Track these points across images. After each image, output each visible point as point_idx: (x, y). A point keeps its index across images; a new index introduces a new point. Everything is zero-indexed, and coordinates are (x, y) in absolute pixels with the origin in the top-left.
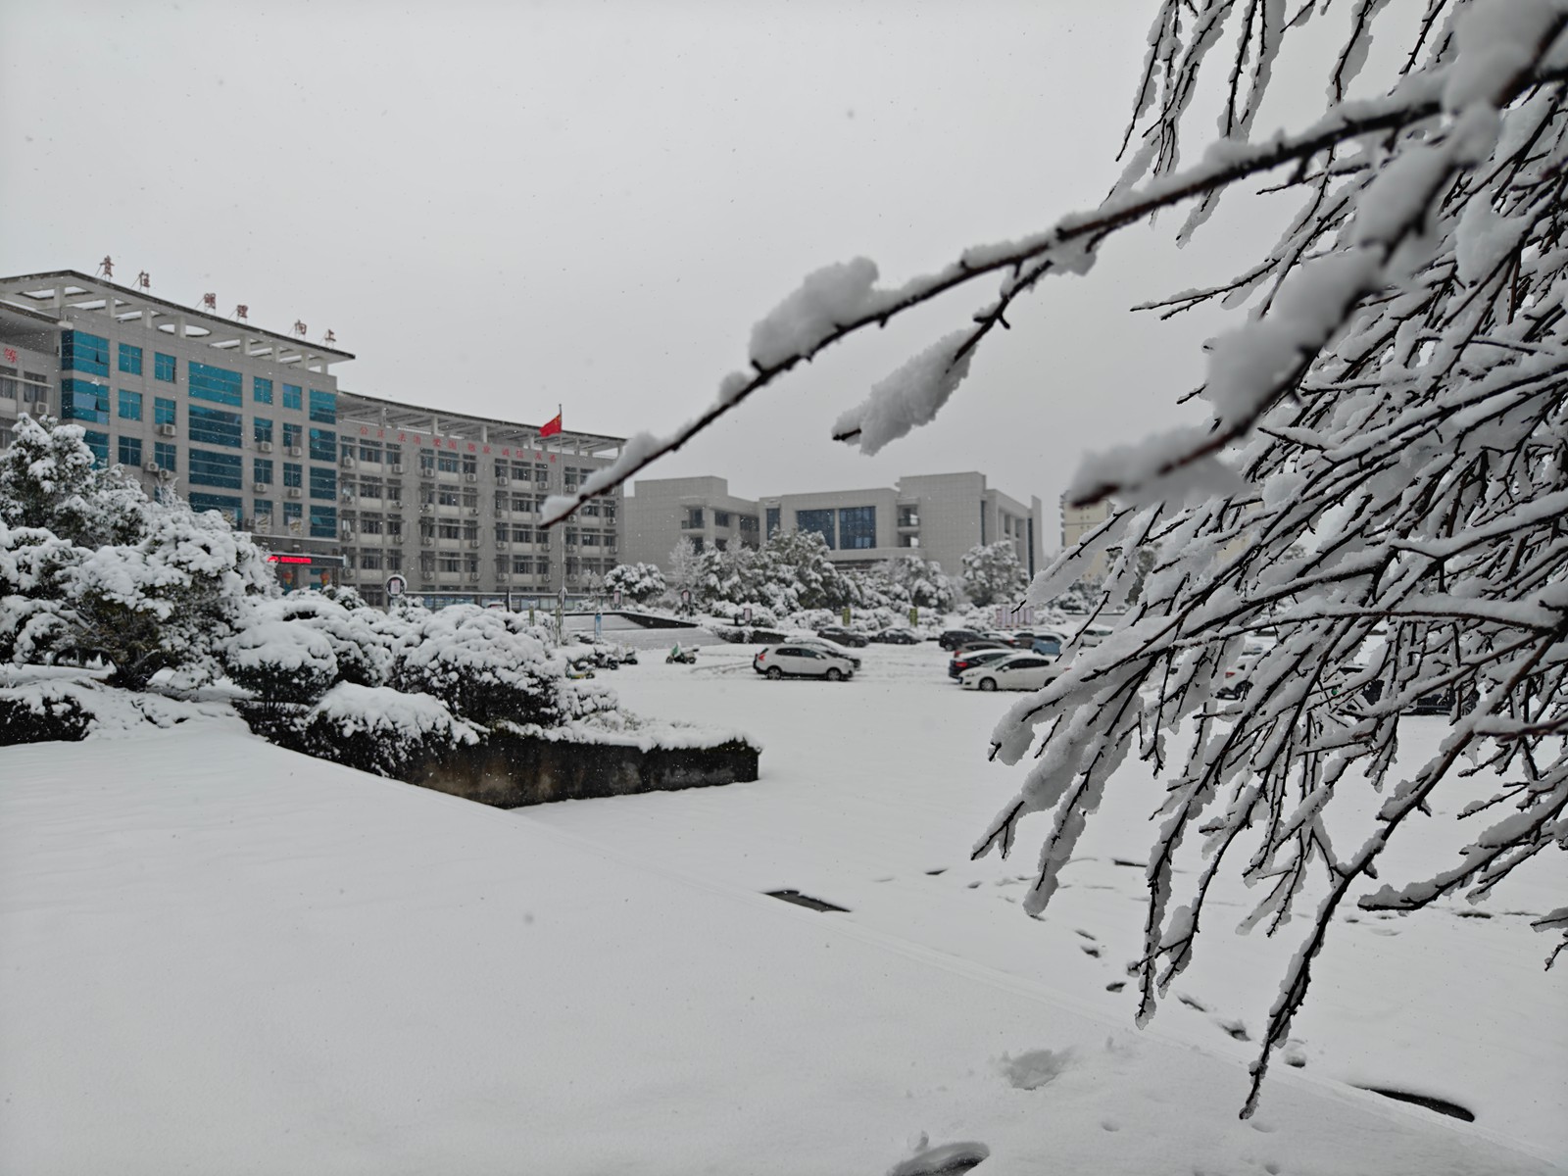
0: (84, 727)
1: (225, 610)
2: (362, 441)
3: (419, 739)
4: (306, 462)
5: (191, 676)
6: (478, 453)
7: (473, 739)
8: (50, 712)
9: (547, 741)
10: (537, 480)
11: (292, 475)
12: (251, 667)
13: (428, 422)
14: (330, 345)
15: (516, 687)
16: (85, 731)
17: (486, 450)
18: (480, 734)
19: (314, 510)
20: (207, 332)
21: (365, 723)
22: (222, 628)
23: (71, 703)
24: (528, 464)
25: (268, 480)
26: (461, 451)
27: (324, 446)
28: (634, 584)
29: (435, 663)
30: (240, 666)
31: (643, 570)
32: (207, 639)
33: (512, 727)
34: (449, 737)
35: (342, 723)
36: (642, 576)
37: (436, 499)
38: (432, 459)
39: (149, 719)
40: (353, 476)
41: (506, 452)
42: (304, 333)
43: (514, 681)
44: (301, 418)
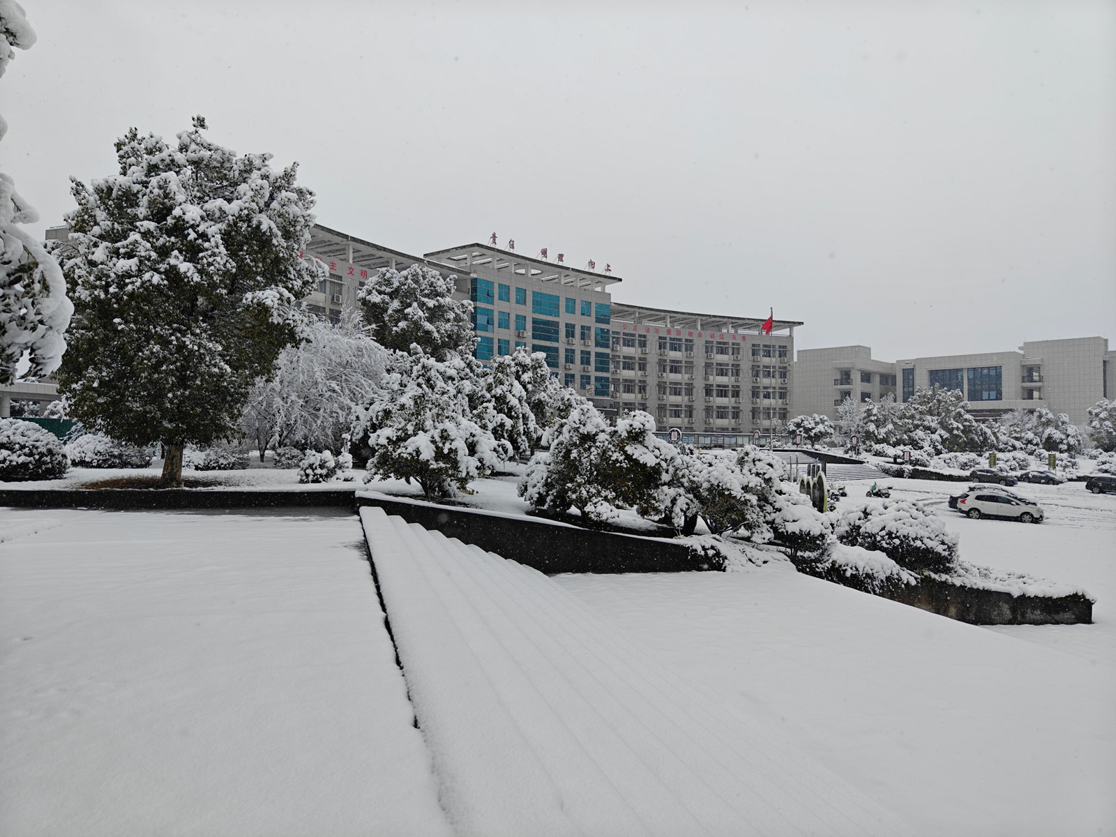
0: (723, 564)
1: (770, 498)
2: (624, 334)
3: (884, 580)
4: (593, 349)
5: (763, 537)
6: (695, 338)
7: (913, 583)
8: (706, 554)
9: (954, 585)
10: (733, 354)
11: (585, 360)
12: (794, 533)
13: (663, 318)
14: (608, 274)
15: (935, 551)
16: (724, 566)
17: (700, 335)
18: (916, 579)
19: (597, 379)
20: (540, 272)
21: (857, 570)
22: (769, 508)
23: (715, 550)
24: (728, 343)
25: (572, 362)
26: (684, 336)
27: (602, 340)
28: (810, 430)
29: (883, 533)
30: (787, 532)
31: (818, 420)
32: (763, 514)
33: (933, 575)
34: (900, 579)
35: (844, 568)
36: (817, 423)
37: (668, 369)
38: (665, 343)
39: (750, 560)
40: (619, 357)
41: (712, 336)
42: (593, 268)
43: (934, 547)
44: (590, 321)
